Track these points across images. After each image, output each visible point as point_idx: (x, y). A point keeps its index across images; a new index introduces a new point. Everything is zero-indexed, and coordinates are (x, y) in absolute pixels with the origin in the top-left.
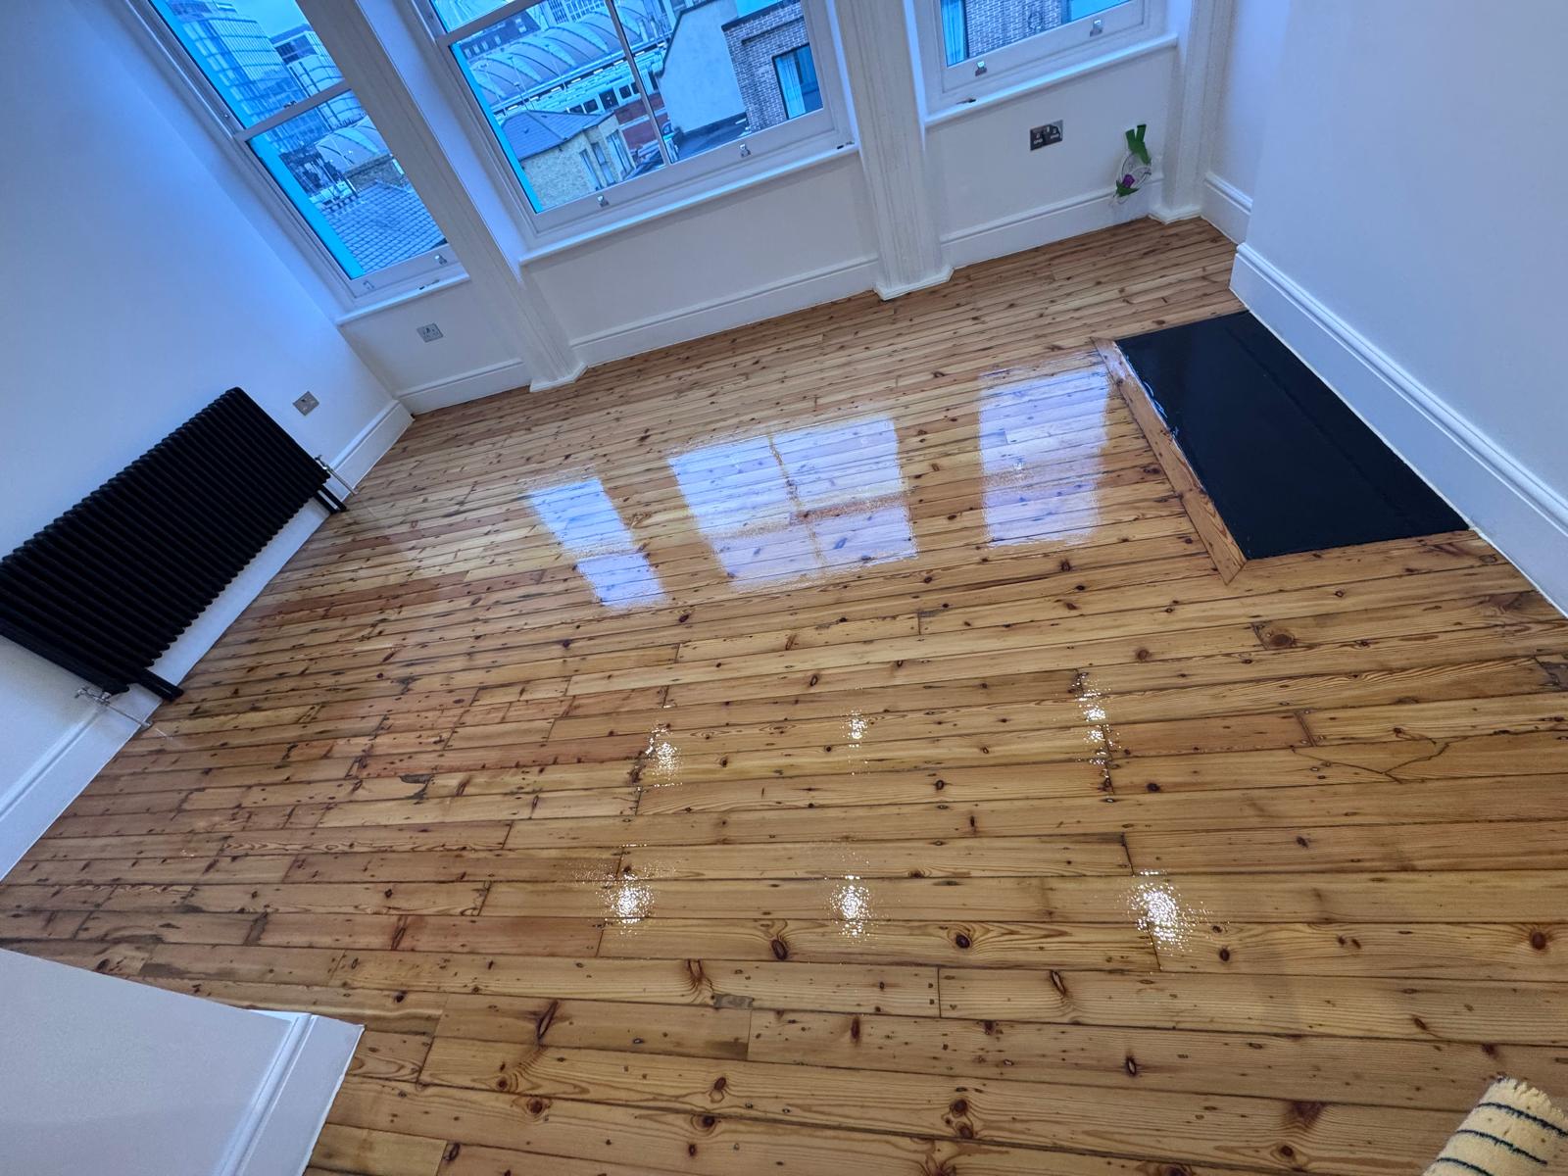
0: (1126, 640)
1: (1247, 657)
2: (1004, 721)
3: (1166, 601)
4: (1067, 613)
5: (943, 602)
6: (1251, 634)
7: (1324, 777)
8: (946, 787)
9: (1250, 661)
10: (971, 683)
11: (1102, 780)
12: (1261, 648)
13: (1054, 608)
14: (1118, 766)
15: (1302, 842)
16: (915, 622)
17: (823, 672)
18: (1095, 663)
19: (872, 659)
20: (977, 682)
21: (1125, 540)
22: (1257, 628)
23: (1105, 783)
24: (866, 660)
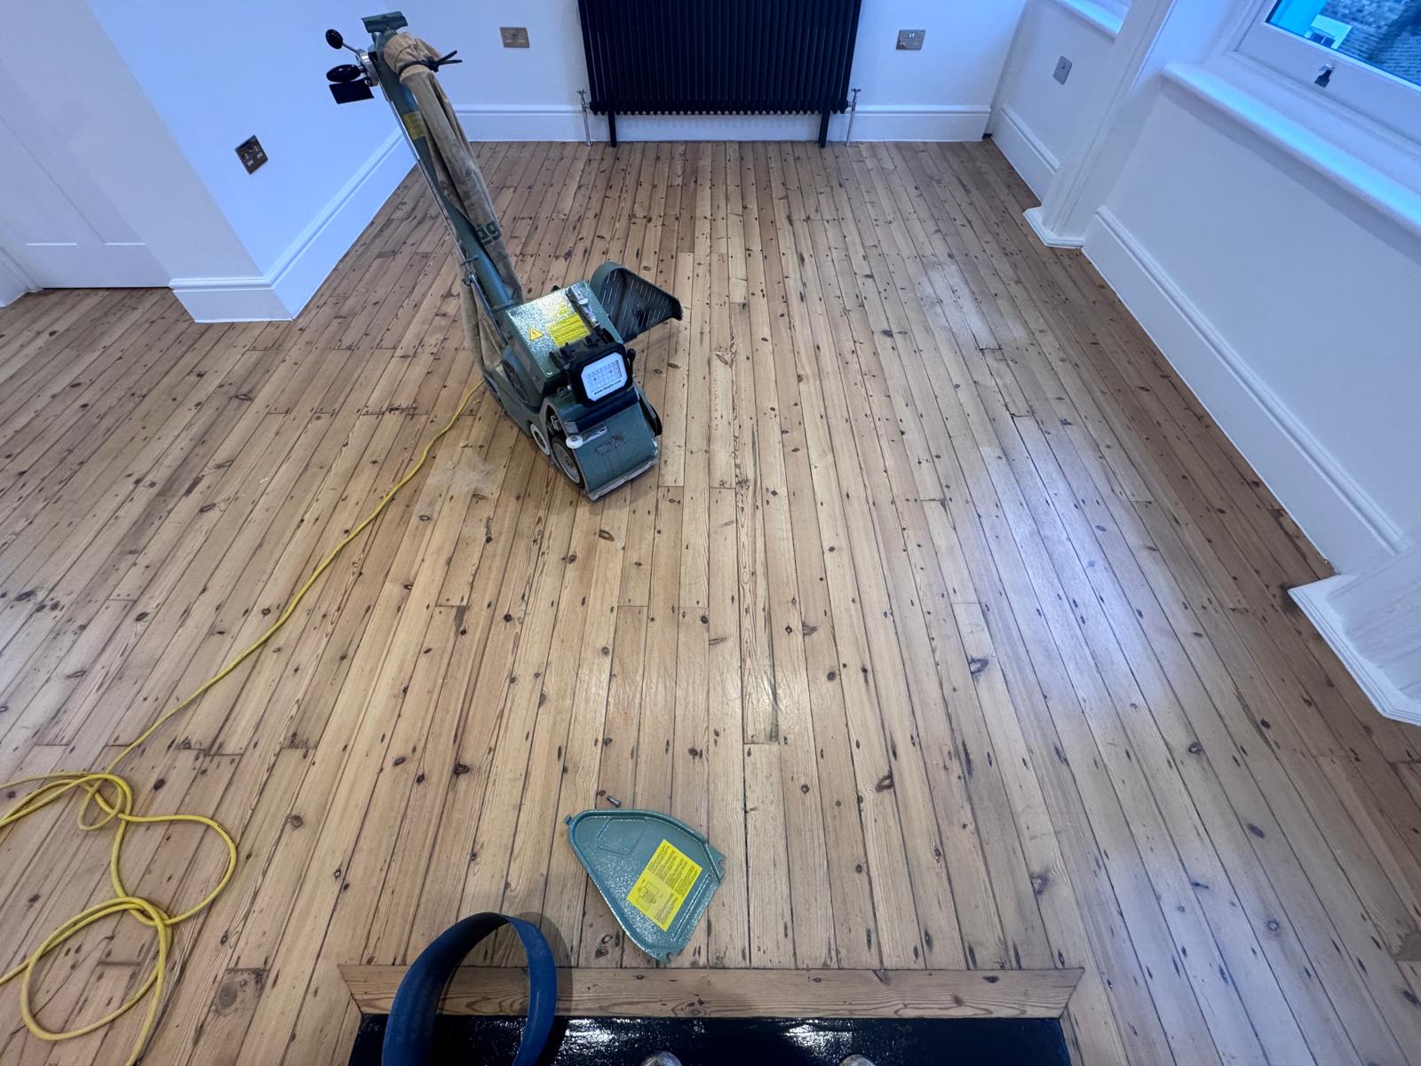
0: (324, 809)
1: (232, 940)
2: (296, 670)
3: (355, 876)
4: (393, 754)
5: (470, 631)
6: (257, 963)
7: (67, 954)
8: (262, 615)
9: (223, 942)
10: (353, 646)
11: (193, 743)
12: (232, 965)
13: (407, 742)
14: (197, 758)
15: (35, 899)
16: (456, 602)
17: (430, 528)
18: (313, 769)
19: (426, 564)
20: (351, 653)
21: (474, 856)
22: (260, 975)
23: (189, 743)
24: (428, 561)
